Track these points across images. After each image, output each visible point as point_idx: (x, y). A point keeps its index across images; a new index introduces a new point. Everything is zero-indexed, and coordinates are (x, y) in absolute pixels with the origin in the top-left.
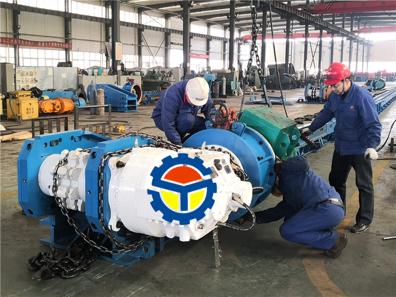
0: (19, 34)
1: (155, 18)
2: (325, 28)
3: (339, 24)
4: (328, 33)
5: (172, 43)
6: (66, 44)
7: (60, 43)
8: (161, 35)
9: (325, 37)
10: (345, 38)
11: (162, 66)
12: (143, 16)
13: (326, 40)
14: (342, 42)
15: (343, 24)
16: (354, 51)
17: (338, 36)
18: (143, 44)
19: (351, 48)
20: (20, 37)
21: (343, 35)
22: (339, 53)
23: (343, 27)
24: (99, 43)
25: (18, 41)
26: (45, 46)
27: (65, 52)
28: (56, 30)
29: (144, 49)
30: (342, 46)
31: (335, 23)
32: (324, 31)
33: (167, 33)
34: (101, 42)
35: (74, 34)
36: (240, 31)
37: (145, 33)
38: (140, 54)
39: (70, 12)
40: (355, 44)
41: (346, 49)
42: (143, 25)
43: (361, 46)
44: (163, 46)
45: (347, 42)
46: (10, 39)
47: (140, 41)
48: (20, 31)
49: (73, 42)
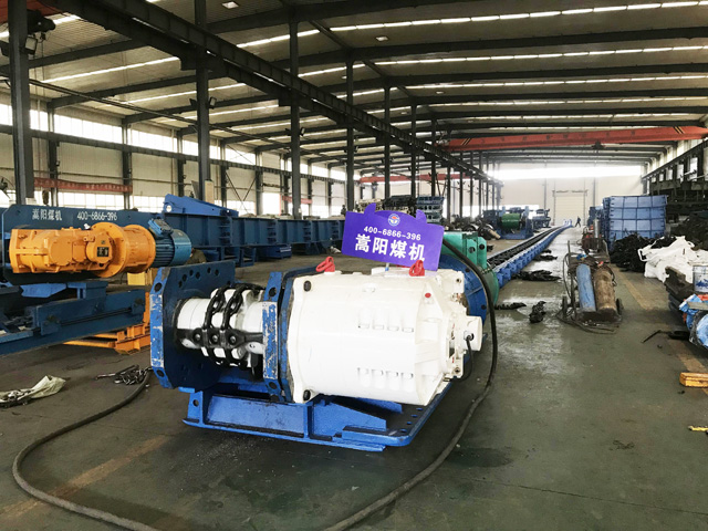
0: (57, 174)
1: (242, 153)
5: (265, 185)
6: (125, 186)
7: (116, 185)
8: (249, 174)
11: (254, 212)
12: (228, 151)
13: (467, 181)
18: (227, 185)
20: (60, 177)
24: (170, 185)
25: (56, 184)
26: (95, 189)
27: (122, 197)
28: (113, 170)
29: (229, 192)
33: (258, 172)
34: (172, 183)
35: (136, 173)
37: (231, 172)
39: (129, 144)
42: (227, 162)
44: (254, 187)
46: (45, 180)
48: (59, 169)
49: (135, 184)
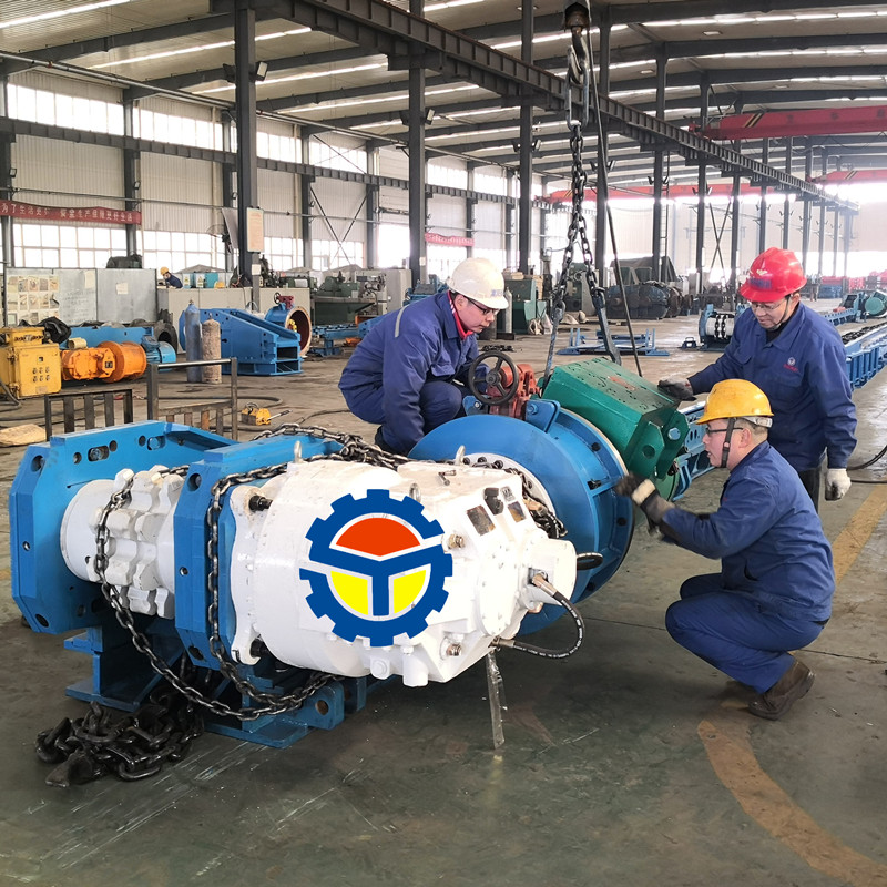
0: (12, 191)
1: (342, 150)
2: (747, 173)
3: (778, 163)
4: (752, 184)
5: (384, 210)
6: (128, 214)
7: (113, 211)
8: (357, 190)
9: (744, 193)
10: (792, 197)
11: (361, 263)
12: (314, 146)
13: (749, 201)
14: (787, 205)
15: (788, 163)
16: (814, 227)
17: (776, 191)
18: (313, 211)
19: (806, 219)
20: (17, 197)
21: (787, 190)
22: (780, 230)
23: (788, 170)
24: (208, 211)
25: (10, 208)
26: (77, 219)
27: (124, 232)
28: (103, 180)
29: (315, 225)
30: (786, 214)
31: (770, 160)
32: (744, 180)
33: (371, 186)
34: (212, 207)
35: (147, 190)
36: (544, 181)
37: (318, 185)
38: (305, 235)
39: (136, 136)
40: (815, 211)
41: (795, 221)
42: (313, 168)
43: (830, 216)
44: (362, 216)
45: (797, 207)
47: (306, 205)
48: (15, 183)
49: (145, 208)
